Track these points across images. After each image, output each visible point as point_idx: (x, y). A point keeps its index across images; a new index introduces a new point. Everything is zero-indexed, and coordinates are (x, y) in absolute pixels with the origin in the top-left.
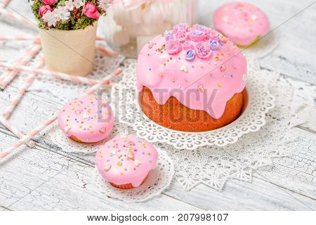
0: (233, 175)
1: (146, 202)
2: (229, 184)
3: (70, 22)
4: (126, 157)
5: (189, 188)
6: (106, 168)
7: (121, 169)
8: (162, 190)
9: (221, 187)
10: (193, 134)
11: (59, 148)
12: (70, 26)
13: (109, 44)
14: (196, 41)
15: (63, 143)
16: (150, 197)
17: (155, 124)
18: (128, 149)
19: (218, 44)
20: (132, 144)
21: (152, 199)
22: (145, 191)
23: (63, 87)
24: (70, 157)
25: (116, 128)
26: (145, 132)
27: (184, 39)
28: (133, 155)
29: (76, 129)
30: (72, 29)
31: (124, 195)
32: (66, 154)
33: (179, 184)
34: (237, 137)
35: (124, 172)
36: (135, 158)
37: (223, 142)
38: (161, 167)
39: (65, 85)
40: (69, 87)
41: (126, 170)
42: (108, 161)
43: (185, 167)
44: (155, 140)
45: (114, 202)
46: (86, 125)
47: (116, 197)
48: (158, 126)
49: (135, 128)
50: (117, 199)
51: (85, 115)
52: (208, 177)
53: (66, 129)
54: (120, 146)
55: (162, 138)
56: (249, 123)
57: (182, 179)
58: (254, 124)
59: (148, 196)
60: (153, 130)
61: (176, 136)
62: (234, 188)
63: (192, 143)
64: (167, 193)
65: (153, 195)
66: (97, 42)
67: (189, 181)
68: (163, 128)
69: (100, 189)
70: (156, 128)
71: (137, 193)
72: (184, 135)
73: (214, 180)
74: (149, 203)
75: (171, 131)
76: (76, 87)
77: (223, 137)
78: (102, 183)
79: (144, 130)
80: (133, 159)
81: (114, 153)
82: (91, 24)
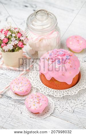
0: (77, 106)
1: (44, 119)
2: (75, 110)
3: (13, 49)
4: (36, 102)
5: (60, 112)
6: (29, 107)
7: (35, 107)
8: (50, 113)
9: (72, 111)
10: (61, 90)
11: (11, 98)
12: (13, 51)
13: (27, 54)
14: (61, 56)
15: (12, 95)
16: (46, 116)
17: (47, 87)
18: (37, 99)
19: (69, 57)
20: (38, 97)
21: (47, 117)
22: (44, 114)
23: (11, 72)
24: (15, 101)
25: (32, 88)
26: (43, 91)
27: (56, 55)
28: (39, 101)
29: (17, 90)
30: (14, 52)
31: (36, 116)
32: (13, 100)
33: (56, 111)
34: (77, 91)
35: (36, 108)
36: (40, 102)
37: (72, 94)
38: (49, 104)
39: (12, 71)
40: (13, 72)
41: (37, 107)
42: (30, 104)
43: (59, 104)
44: (47, 94)
45: (33, 119)
46: (21, 89)
47: (33, 117)
48: (48, 88)
49: (39, 89)
50: (34, 118)
51: (20, 85)
52: (67, 107)
53: (13, 91)
54: (34, 98)
56: (81, 85)
57: (57, 109)
59: (45, 116)
60: (46, 90)
61: (55, 92)
62: (77, 112)
63: (61, 94)
64: (52, 115)
65: (47, 116)
66: (23, 53)
67: (60, 110)
68: (50, 89)
69: (27, 114)
70: (47, 89)
71: (41, 115)
72: (57, 91)
73: (70, 109)
74: (46, 119)
75: (53, 90)
76: (16, 72)
78: (28, 112)
79: (42, 90)
80: (39, 103)
81: (32, 100)
82: (21, 49)
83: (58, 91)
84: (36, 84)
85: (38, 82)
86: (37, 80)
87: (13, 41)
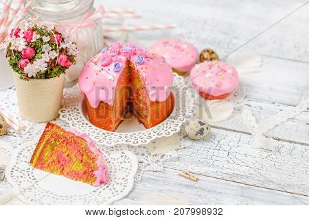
85: (85, 125)
86: (81, 123)
87: (46, 53)
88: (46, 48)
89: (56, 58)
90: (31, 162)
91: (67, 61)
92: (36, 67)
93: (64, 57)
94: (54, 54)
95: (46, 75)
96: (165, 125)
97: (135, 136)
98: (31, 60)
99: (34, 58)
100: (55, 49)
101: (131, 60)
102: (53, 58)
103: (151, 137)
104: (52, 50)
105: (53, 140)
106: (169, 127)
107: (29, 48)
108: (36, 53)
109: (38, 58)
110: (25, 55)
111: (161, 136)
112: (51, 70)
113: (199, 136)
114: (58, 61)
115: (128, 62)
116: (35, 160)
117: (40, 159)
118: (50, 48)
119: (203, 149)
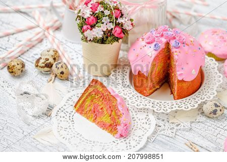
3: (103, 39)
10: (168, 102)
14: (165, 39)
34: (197, 104)
44: (142, 106)
48: (143, 97)
55: (146, 105)
56: (205, 94)
58: (209, 94)
63: (167, 108)
68: (147, 98)
72: (161, 102)
75: (153, 100)
77: (188, 104)
79: (134, 100)
83: (163, 103)
84: (121, 90)
87: (105, 24)
88: (105, 20)
89: (112, 29)
90: (75, 106)
91: (121, 33)
92: (94, 33)
93: (118, 30)
94: (111, 26)
95: (103, 41)
96: (187, 101)
97: (161, 104)
98: (92, 27)
99: (95, 25)
100: (113, 22)
101: (170, 43)
102: (109, 29)
103: (172, 108)
104: (110, 22)
105: (94, 93)
106: (190, 103)
107: (92, 17)
108: (97, 22)
109: (98, 27)
110: (88, 22)
111: (181, 109)
112: (107, 37)
113: (212, 115)
114: (113, 32)
115: (168, 44)
116: (78, 106)
117: (81, 106)
118: (109, 21)
119: (213, 126)
